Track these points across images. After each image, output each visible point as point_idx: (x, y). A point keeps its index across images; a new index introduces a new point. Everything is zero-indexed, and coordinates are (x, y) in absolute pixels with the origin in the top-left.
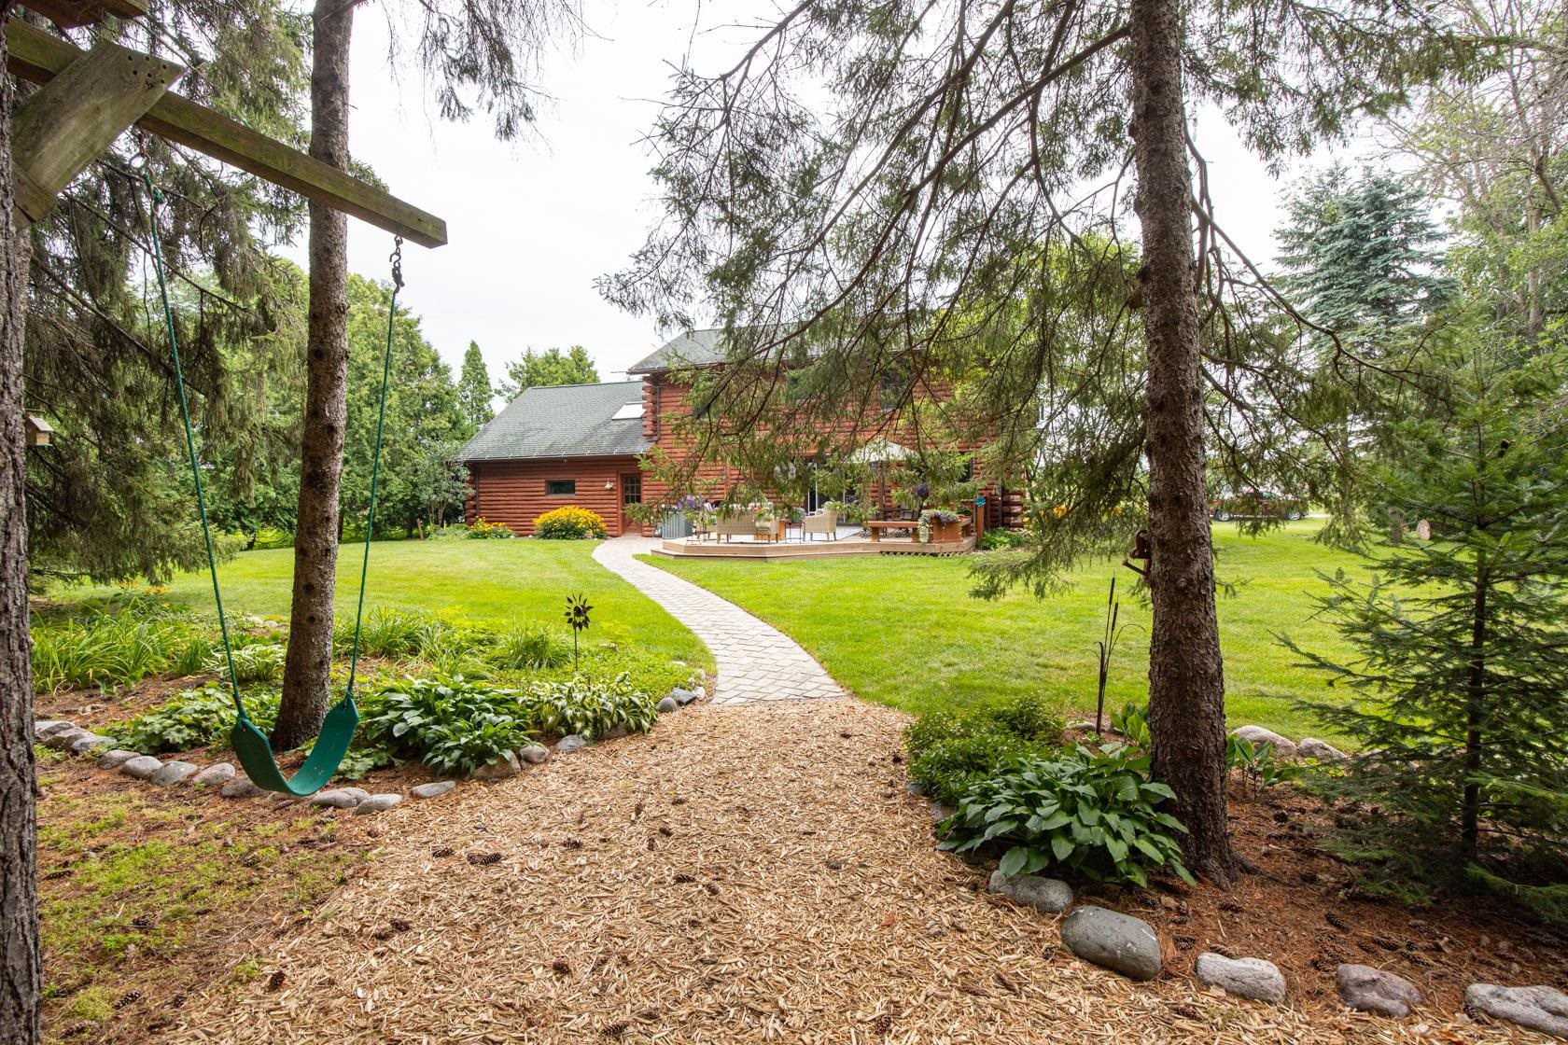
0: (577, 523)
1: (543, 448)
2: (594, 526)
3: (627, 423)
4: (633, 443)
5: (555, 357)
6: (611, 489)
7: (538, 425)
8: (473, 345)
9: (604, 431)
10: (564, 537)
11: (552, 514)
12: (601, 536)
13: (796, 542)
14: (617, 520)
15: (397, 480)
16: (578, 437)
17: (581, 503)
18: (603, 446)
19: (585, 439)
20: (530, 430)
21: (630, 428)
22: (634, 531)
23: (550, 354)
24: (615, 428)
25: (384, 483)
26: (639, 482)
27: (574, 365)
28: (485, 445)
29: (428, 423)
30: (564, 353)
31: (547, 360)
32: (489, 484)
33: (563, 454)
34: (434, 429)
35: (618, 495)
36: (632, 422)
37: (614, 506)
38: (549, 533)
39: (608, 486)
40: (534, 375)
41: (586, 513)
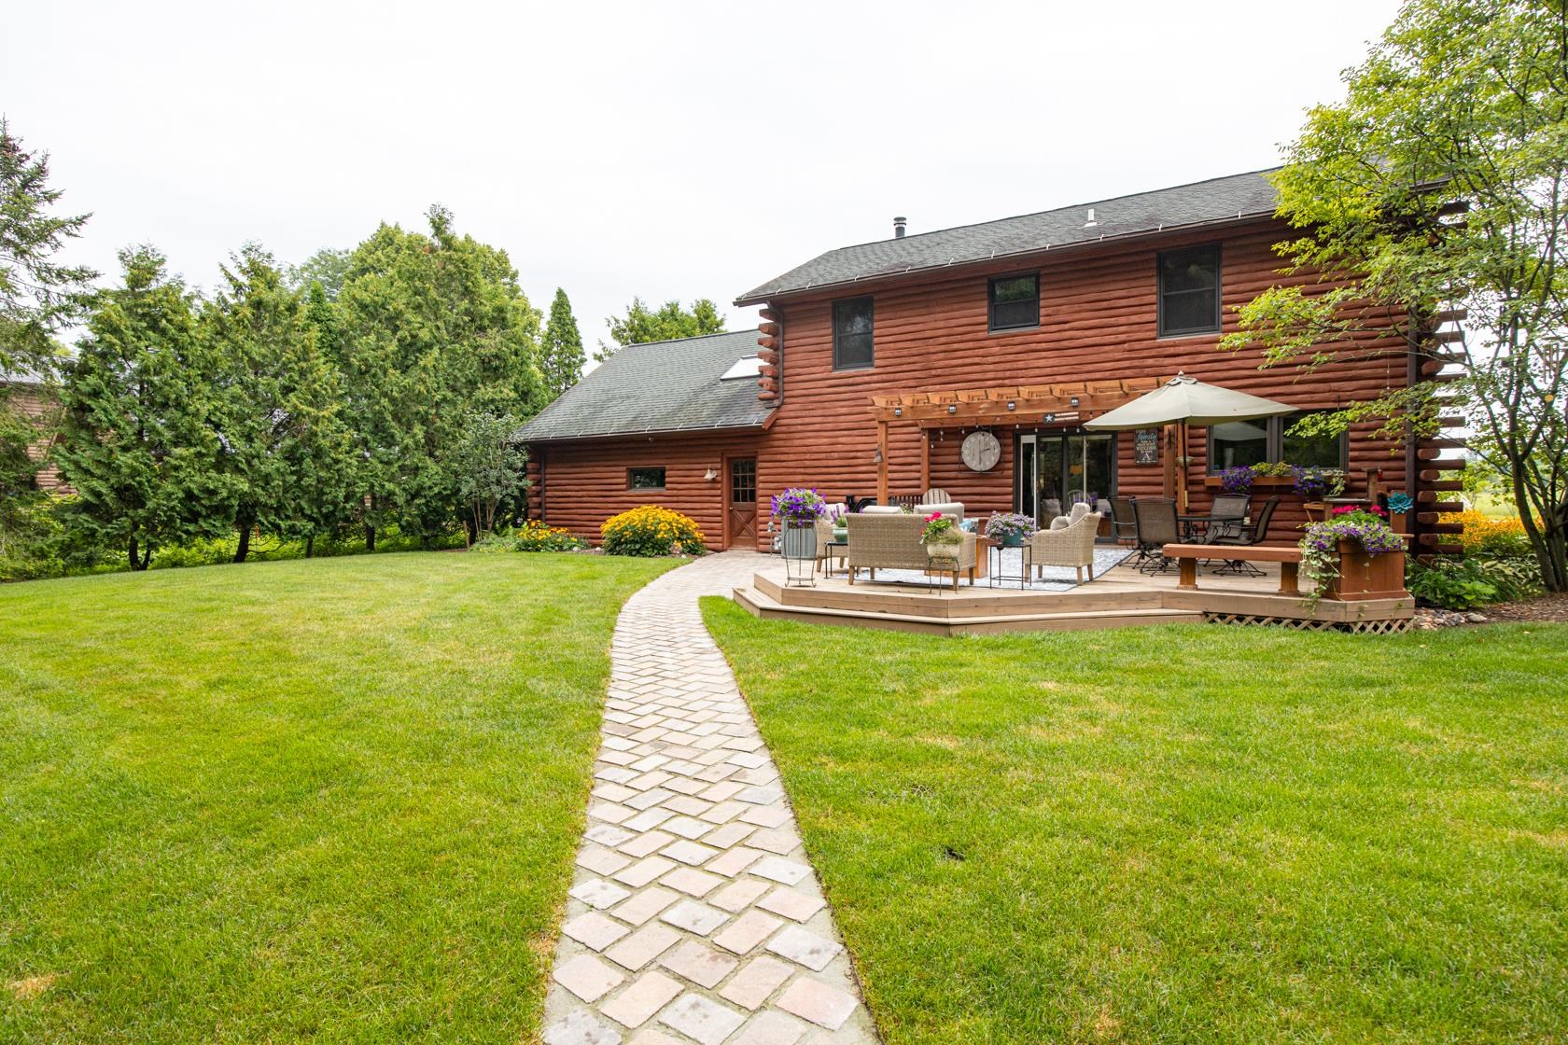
0: (656, 532)
1: (624, 422)
2: (683, 534)
3: (741, 384)
4: (744, 411)
5: (672, 314)
6: (714, 481)
7: (624, 392)
8: (560, 294)
9: (707, 396)
10: (638, 552)
11: (622, 517)
12: (694, 551)
13: (1010, 590)
14: (721, 525)
15: (433, 467)
16: (672, 405)
17: (666, 503)
18: (704, 418)
19: (681, 408)
20: (614, 398)
21: (743, 390)
22: (745, 543)
23: (668, 310)
24: (723, 391)
25: (416, 470)
26: (753, 470)
27: (697, 322)
28: (554, 422)
29: (486, 392)
30: (687, 308)
31: (663, 317)
32: (556, 475)
33: (647, 429)
34: (493, 401)
35: (724, 488)
36: (747, 382)
37: (717, 506)
38: (618, 546)
39: (709, 476)
40: (639, 331)
41: (670, 516)
